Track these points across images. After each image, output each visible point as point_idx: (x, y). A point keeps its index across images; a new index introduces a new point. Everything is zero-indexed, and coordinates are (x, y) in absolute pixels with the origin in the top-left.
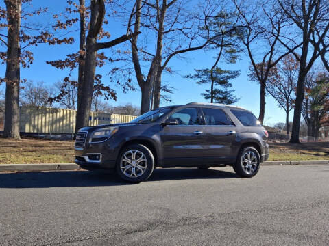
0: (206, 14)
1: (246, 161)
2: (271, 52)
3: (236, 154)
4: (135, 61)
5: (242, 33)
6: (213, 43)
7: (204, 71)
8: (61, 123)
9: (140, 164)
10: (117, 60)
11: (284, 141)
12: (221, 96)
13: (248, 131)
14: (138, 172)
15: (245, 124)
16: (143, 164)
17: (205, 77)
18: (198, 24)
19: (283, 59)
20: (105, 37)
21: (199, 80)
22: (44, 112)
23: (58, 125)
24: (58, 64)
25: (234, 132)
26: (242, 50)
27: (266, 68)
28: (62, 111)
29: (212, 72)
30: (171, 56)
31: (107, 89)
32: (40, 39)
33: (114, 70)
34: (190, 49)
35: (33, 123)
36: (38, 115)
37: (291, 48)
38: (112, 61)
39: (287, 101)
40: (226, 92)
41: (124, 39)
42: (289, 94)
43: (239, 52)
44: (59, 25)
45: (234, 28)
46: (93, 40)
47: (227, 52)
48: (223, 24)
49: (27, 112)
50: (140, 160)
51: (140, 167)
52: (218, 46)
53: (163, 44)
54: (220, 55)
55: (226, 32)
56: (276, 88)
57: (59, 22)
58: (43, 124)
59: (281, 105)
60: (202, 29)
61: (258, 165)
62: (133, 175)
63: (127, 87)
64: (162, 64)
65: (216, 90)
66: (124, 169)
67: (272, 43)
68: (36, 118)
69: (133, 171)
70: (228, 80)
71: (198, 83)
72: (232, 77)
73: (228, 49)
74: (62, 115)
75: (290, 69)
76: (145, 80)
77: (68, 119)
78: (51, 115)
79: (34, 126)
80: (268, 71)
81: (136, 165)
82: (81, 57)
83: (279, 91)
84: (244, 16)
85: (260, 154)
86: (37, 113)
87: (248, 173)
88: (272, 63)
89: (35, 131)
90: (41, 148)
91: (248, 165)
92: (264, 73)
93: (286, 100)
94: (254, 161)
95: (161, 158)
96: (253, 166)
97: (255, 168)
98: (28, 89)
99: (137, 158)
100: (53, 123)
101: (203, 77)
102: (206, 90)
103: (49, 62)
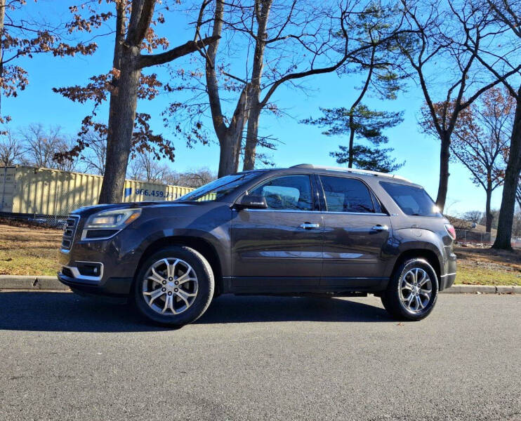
0: (344, 8)
1: (408, 287)
2: (463, 81)
3: (389, 272)
4: (212, 91)
5: (409, 44)
6: (355, 60)
7: (338, 111)
8: (77, 199)
9: (183, 287)
10: (179, 89)
11: (481, 245)
12: (368, 159)
13: (414, 227)
14: (178, 304)
15: (409, 212)
16: (189, 288)
17: (340, 122)
18: (329, 28)
19: (483, 95)
20: (160, 46)
21: (327, 128)
22: (47, 177)
23: (71, 201)
24: (74, 94)
25: (386, 228)
26: (408, 75)
27: (452, 111)
28: (79, 178)
29: (351, 114)
30: (277, 83)
31: (158, 139)
32: (37, 46)
33: (175, 107)
34: (313, 72)
35: (26, 197)
36: (36, 182)
37: (501, 74)
38: (170, 90)
39: (489, 172)
40: (377, 152)
41: (189, 48)
42: (493, 159)
43: (403, 77)
44: (78, 23)
45: (395, 35)
46: (135, 49)
47: (380, 78)
48: (375, 27)
49: (17, 176)
50: (184, 279)
51: (183, 295)
52: (364, 66)
53: (264, 63)
54: (367, 83)
55: (380, 42)
56: (469, 148)
57: (78, 19)
58: (45, 198)
59: (477, 179)
60: (337, 35)
61: (433, 295)
62: (169, 310)
63: (194, 136)
64: (261, 98)
65: (359, 147)
66: (150, 297)
67: (465, 64)
68: (33, 187)
69: (169, 302)
70: (381, 130)
71: (327, 134)
72: (388, 124)
73: (383, 72)
74: (78, 184)
75: (496, 115)
76: (227, 125)
77: (90, 192)
78: (59, 183)
79: (28, 203)
80: (455, 116)
81: (176, 290)
82: (115, 82)
83: (475, 154)
84: (413, 17)
85: (439, 273)
86: (34, 179)
87: (411, 311)
88: (463, 102)
89: (30, 212)
90: (22, 244)
91: (412, 296)
92: (448, 121)
93: (486, 171)
94: (425, 287)
95: (229, 275)
96: (423, 298)
97: (427, 302)
98: (35, 139)
99: (177, 275)
100: (62, 197)
101: (336, 122)
102: (341, 147)
103: (58, 89)
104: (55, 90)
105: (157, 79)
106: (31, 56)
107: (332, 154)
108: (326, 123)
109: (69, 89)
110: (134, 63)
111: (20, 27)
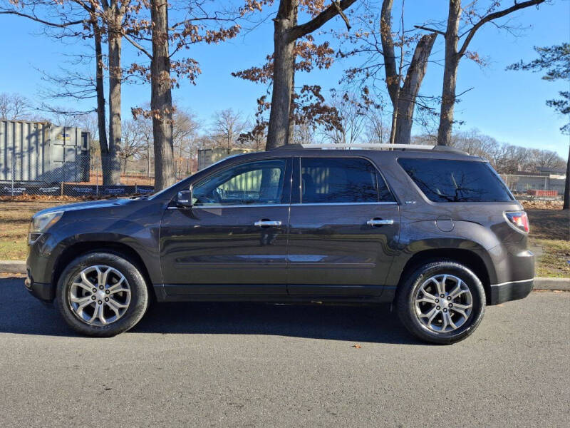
1: (429, 298)
7: (559, 49)
10: (352, 53)
17: (562, 63)
25: (389, 220)
30: (476, 27)
34: (516, 7)
46: (285, 22)
51: (113, 305)
71: (546, 78)
91: (436, 311)
99: (109, 285)
101: (558, 63)
102: (562, 94)
103: (236, 73)
104: (233, 74)
105: (331, 47)
106: (188, 48)
107: (550, 102)
108: (543, 66)
109: (245, 72)
110: (285, 37)
111: (215, 19)
